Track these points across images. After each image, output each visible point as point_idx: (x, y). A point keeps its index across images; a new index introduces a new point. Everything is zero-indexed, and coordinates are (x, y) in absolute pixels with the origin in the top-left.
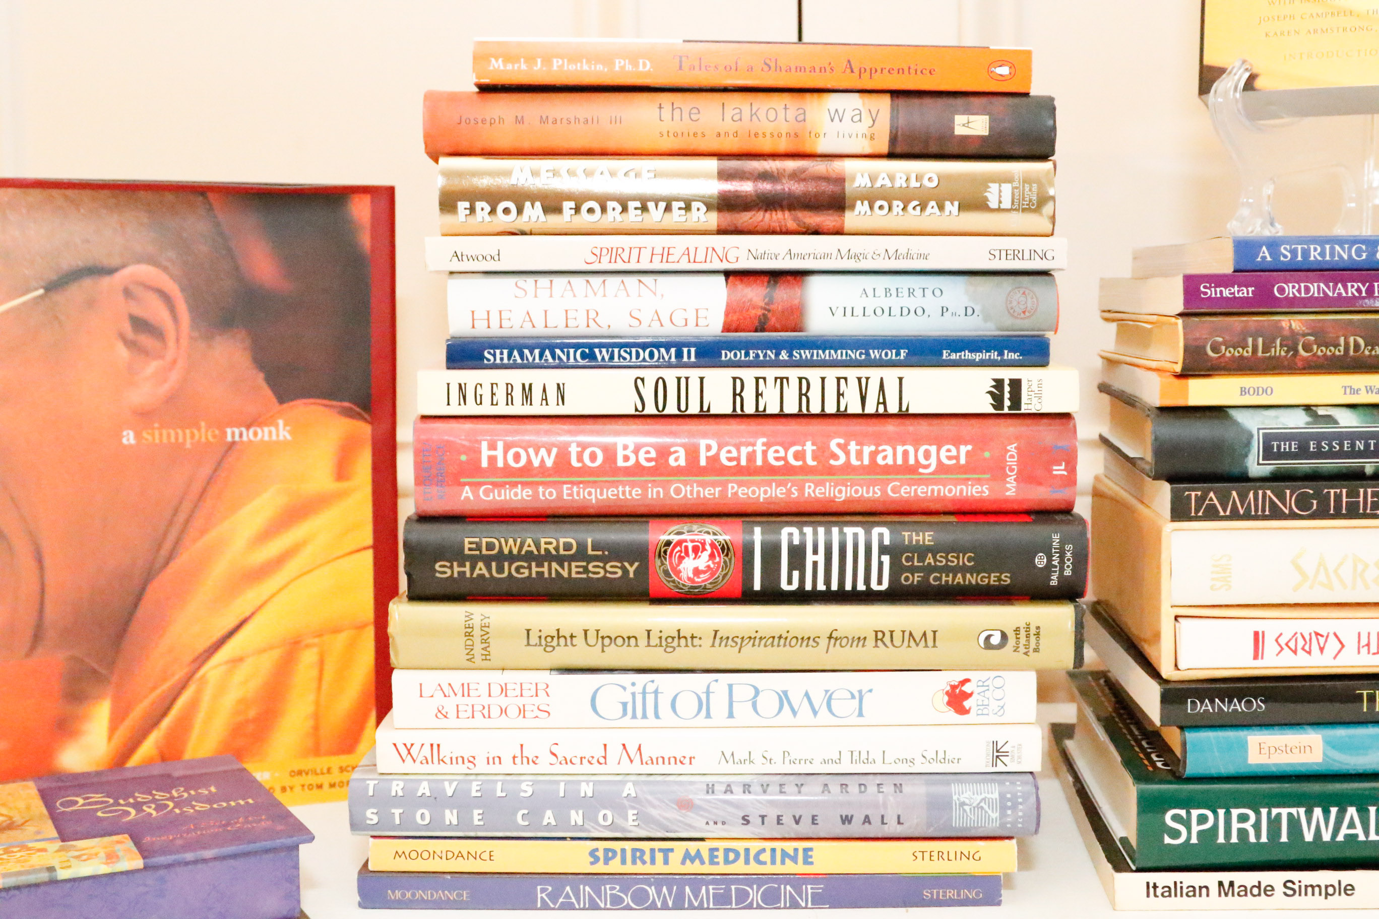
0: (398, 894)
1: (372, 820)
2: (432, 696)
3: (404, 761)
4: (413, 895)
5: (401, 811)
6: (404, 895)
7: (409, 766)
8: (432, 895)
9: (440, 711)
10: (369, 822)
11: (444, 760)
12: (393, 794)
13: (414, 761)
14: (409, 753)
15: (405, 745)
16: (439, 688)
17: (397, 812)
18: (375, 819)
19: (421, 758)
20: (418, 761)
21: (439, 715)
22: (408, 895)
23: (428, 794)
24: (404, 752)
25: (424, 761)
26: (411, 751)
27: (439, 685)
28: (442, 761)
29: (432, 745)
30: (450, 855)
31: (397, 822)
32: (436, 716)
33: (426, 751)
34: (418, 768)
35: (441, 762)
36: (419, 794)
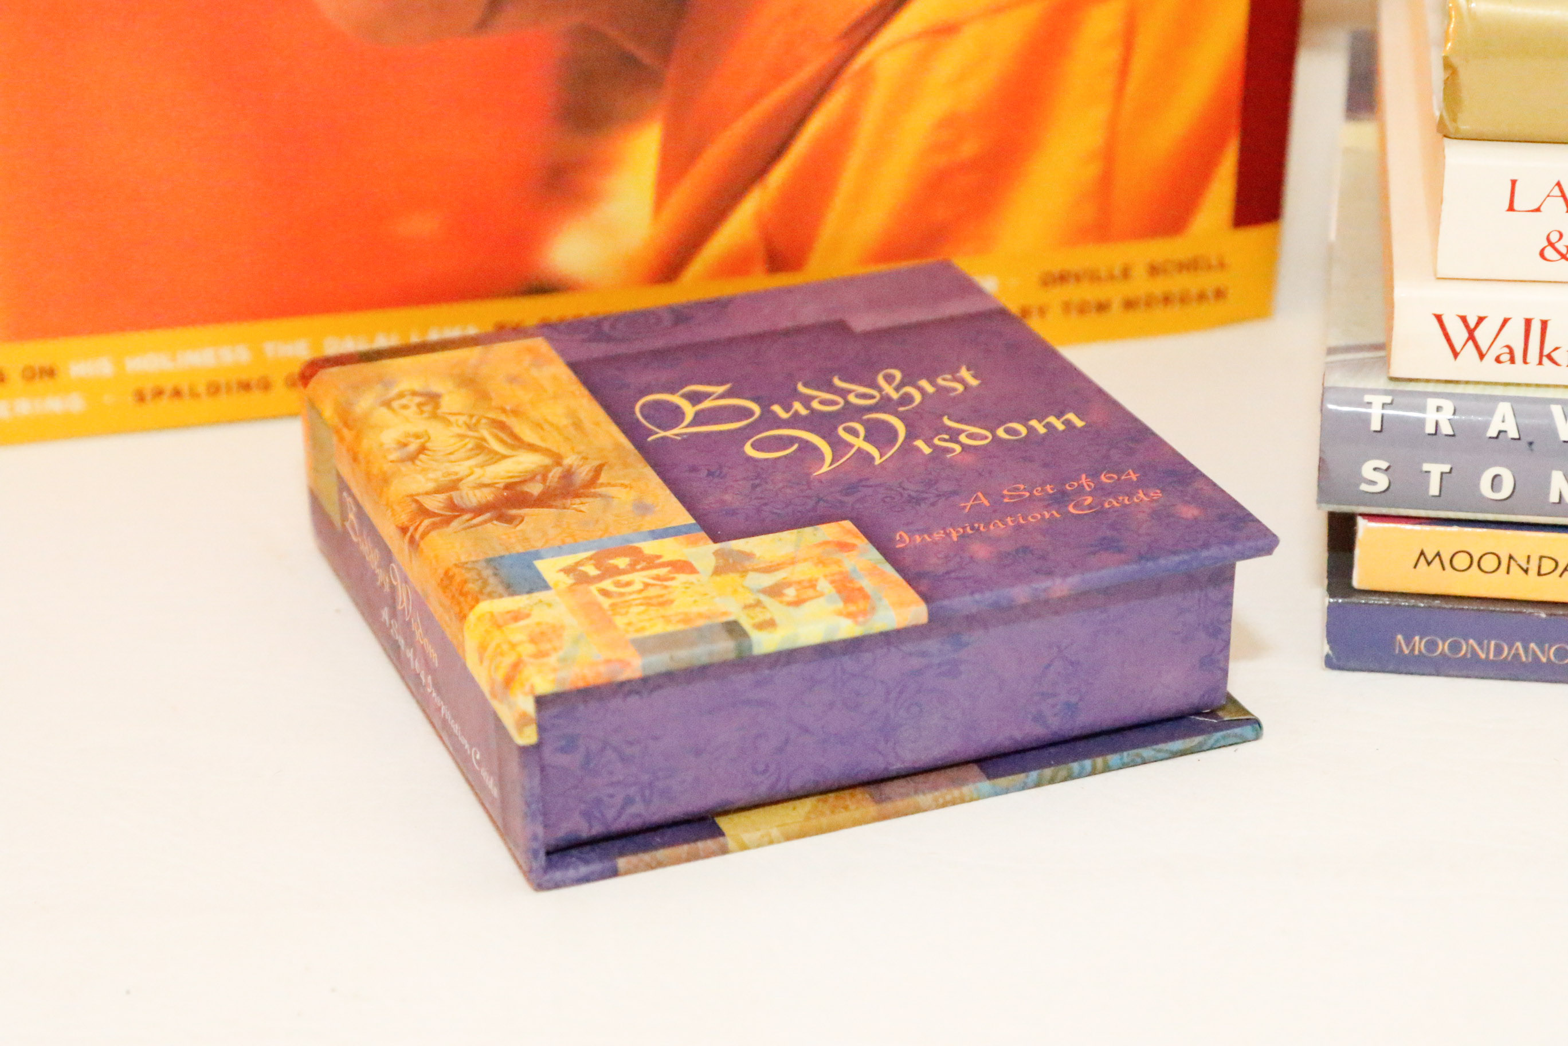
0: (1419, 644)
1: (1373, 483)
2: (1538, 210)
3: (1456, 354)
4: (1455, 647)
5: (1446, 468)
6: (1431, 646)
7: (1468, 365)
8: (1499, 650)
9: (1551, 244)
10: (1364, 487)
11: (1554, 355)
12: (1430, 429)
13: (1482, 356)
14: (1471, 337)
15: (1464, 319)
16: (1557, 192)
17: (1435, 470)
18: (1382, 482)
19: (1498, 349)
20: (1490, 357)
21: (1549, 253)
22: (1443, 647)
23: (1513, 433)
24: (1459, 334)
25: (1505, 357)
26: (1477, 334)
27: (1559, 184)
28: (1549, 357)
29: (1528, 322)
30: (1547, 566)
31: (1434, 490)
32: (1542, 254)
33: (1514, 335)
34: (1488, 370)
35: (1545, 360)
36: (1492, 432)
